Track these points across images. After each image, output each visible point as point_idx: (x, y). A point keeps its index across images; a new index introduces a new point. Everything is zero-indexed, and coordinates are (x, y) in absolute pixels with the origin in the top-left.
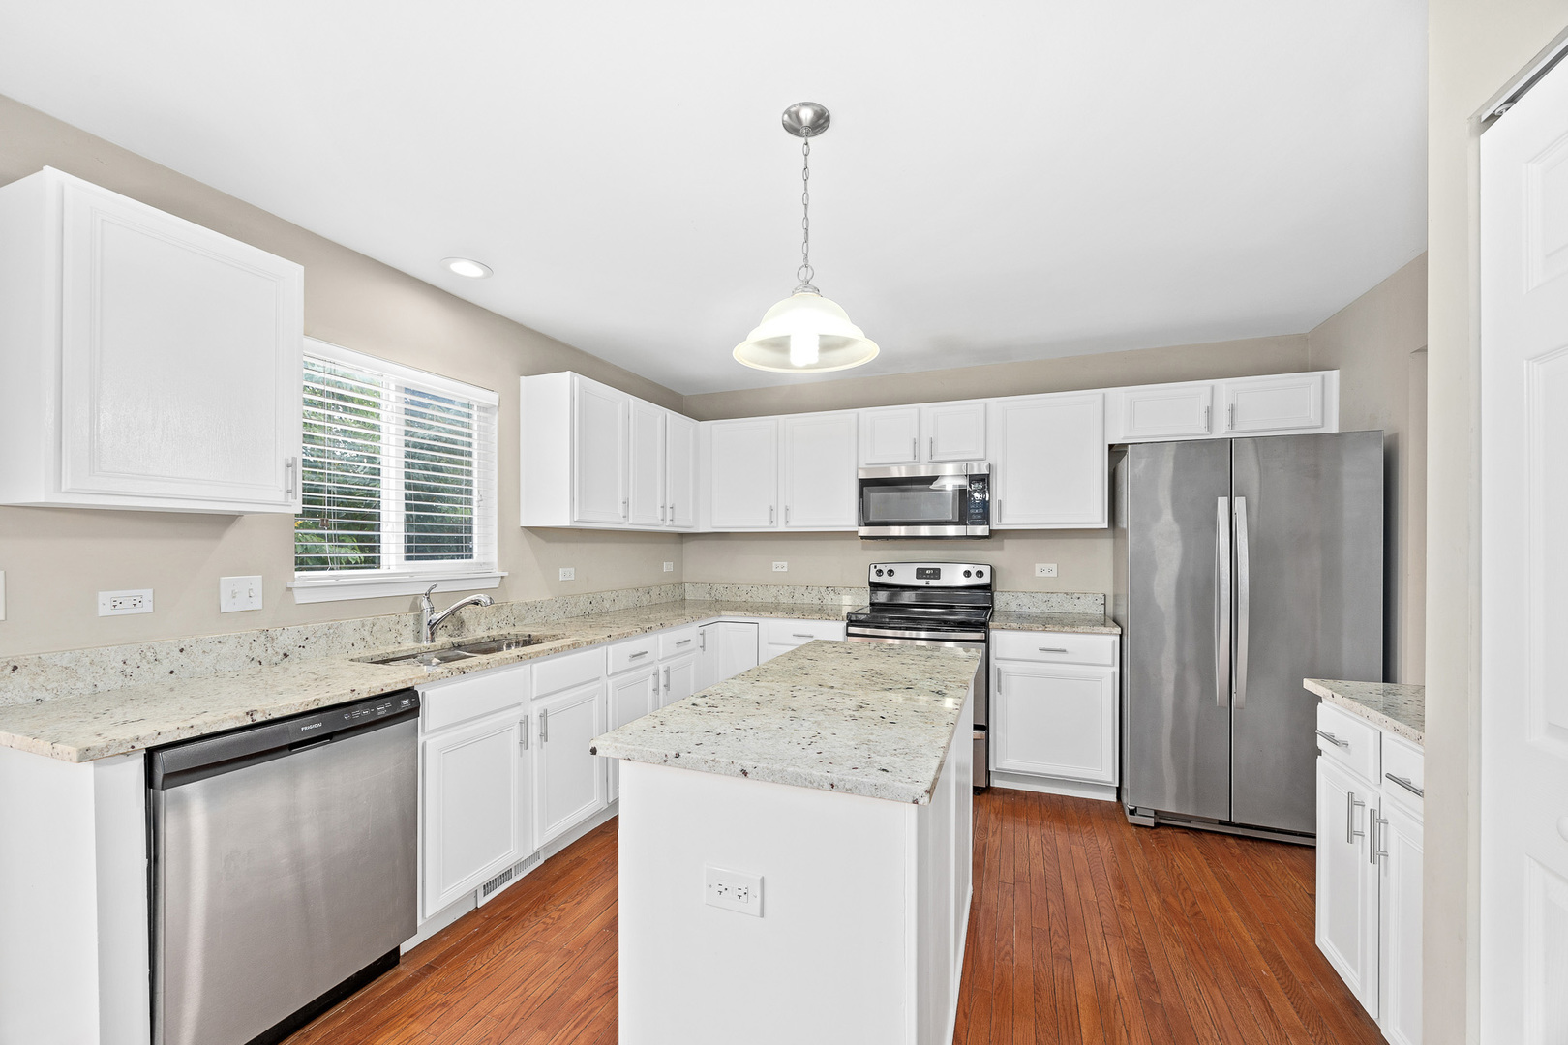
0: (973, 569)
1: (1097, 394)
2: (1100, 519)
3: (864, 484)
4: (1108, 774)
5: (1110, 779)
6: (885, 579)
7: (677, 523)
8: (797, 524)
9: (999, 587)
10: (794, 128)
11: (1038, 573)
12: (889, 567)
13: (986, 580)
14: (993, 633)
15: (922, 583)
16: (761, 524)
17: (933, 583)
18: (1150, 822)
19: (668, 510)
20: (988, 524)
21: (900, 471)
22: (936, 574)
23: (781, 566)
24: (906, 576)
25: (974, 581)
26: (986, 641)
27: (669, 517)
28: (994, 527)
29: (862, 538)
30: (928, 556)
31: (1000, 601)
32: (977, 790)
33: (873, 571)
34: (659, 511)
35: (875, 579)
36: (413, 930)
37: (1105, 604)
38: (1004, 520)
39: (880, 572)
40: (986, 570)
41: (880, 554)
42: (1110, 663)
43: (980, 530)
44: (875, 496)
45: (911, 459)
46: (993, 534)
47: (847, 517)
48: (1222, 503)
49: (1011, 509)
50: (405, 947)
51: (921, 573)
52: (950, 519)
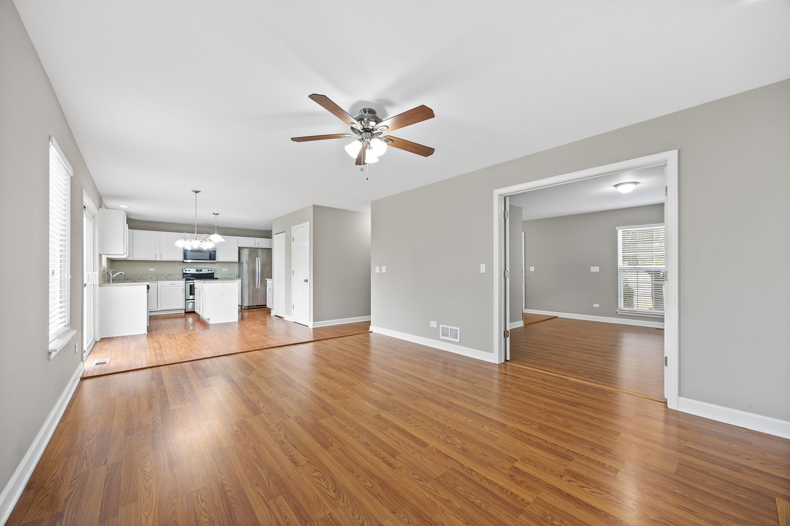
0: (210, 270)
1: (236, 237)
2: (236, 260)
6: (187, 272)
8: (164, 259)
11: (223, 270)
12: (189, 269)
13: (213, 272)
15: (197, 273)
16: (152, 258)
17: (200, 273)
20: (215, 260)
22: (201, 271)
23: (152, 269)
24: (193, 271)
25: (210, 272)
29: (183, 262)
30: (199, 267)
31: (215, 276)
33: (184, 270)
35: (184, 272)
38: (219, 260)
39: (186, 270)
40: (213, 270)
41: (187, 267)
43: (213, 261)
44: (188, 254)
46: (216, 262)
47: (180, 258)
48: (257, 258)
49: (220, 257)
51: (197, 270)
52: (206, 259)
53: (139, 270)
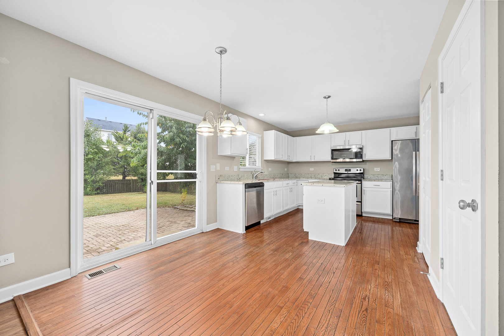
0: (359, 169)
1: (388, 130)
2: (389, 157)
3: (333, 151)
4: (389, 211)
5: (390, 213)
6: (337, 172)
7: (290, 159)
8: (317, 159)
9: (365, 173)
10: (325, 98)
11: (375, 170)
12: (338, 169)
13: (362, 171)
14: (363, 182)
15: (346, 172)
16: (308, 159)
17: (349, 172)
18: (398, 221)
19: (289, 157)
20: (362, 158)
21: (340, 147)
22: (350, 170)
23: (312, 169)
24: (342, 171)
25: (359, 172)
26: (361, 183)
27: (289, 158)
28: (363, 159)
29: (332, 162)
30: (348, 166)
31: (365, 176)
32: (357, 215)
33: (335, 170)
34: (287, 157)
35: (335, 172)
36: (263, 219)
37: (392, 177)
38: (366, 158)
39: (336, 170)
40: (362, 169)
41: (337, 166)
42: (390, 188)
43: (361, 160)
44: (335, 153)
45: (344, 145)
46: (363, 161)
47: (328, 158)
48: (414, 153)
49: (368, 155)
50: (262, 222)
51: (346, 170)
52: (353, 157)
53: (304, 170)
